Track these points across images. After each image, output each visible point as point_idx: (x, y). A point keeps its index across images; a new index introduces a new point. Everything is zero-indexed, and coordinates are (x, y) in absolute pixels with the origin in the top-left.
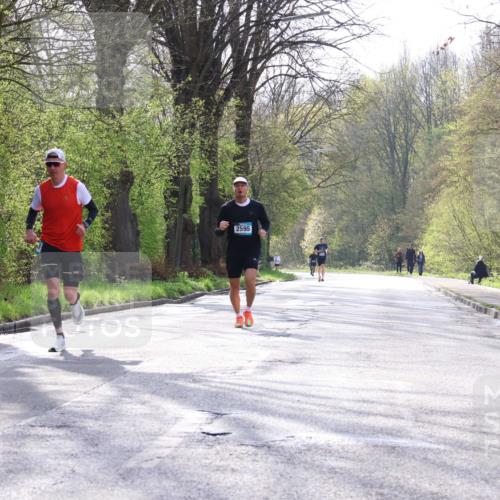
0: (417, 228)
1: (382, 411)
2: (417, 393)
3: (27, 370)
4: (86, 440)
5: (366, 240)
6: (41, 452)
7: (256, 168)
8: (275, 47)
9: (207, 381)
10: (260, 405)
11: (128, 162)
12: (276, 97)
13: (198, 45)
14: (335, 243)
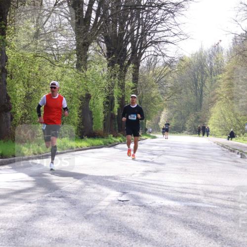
0: (206, 117)
1: (192, 192)
2: (206, 185)
3: (47, 174)
4: (71, 203)
5: (185, 122)
6: (52, 207)
7: (141, 92)
8: (149, 43)
9: (120, 179)
10: (141, 189)
11: (89, 90)
12: (149, 64)
13: (117, 43)
14: (172, 124)
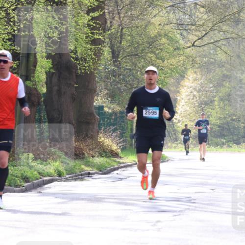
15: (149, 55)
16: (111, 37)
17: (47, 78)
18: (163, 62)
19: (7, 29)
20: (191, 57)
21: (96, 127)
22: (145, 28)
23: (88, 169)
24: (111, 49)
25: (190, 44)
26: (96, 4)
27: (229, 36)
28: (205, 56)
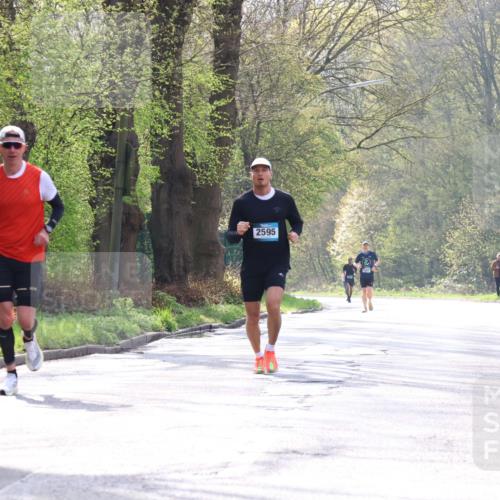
5: (442, 240)
7: (250, 115)
9: (166, 487)
11: (25, 105)
14: (387, 248)
15: (297, 160)
16: (243, 135)
17: (153, 192)
18: (317, 169)
19: (97, 123)
20: (356, 163)
21: (221, 261)
22: (291, 122)
23: (208, 321)
24: (243, 151)
25: (354, 146)
26: (222, 88)
27: (409, 134)
28: (375, 162)
